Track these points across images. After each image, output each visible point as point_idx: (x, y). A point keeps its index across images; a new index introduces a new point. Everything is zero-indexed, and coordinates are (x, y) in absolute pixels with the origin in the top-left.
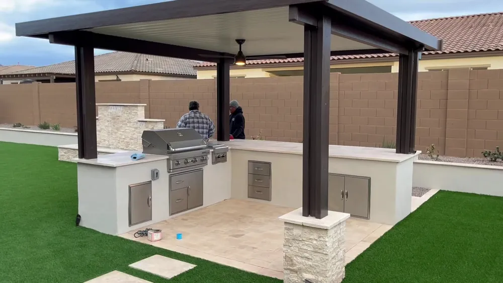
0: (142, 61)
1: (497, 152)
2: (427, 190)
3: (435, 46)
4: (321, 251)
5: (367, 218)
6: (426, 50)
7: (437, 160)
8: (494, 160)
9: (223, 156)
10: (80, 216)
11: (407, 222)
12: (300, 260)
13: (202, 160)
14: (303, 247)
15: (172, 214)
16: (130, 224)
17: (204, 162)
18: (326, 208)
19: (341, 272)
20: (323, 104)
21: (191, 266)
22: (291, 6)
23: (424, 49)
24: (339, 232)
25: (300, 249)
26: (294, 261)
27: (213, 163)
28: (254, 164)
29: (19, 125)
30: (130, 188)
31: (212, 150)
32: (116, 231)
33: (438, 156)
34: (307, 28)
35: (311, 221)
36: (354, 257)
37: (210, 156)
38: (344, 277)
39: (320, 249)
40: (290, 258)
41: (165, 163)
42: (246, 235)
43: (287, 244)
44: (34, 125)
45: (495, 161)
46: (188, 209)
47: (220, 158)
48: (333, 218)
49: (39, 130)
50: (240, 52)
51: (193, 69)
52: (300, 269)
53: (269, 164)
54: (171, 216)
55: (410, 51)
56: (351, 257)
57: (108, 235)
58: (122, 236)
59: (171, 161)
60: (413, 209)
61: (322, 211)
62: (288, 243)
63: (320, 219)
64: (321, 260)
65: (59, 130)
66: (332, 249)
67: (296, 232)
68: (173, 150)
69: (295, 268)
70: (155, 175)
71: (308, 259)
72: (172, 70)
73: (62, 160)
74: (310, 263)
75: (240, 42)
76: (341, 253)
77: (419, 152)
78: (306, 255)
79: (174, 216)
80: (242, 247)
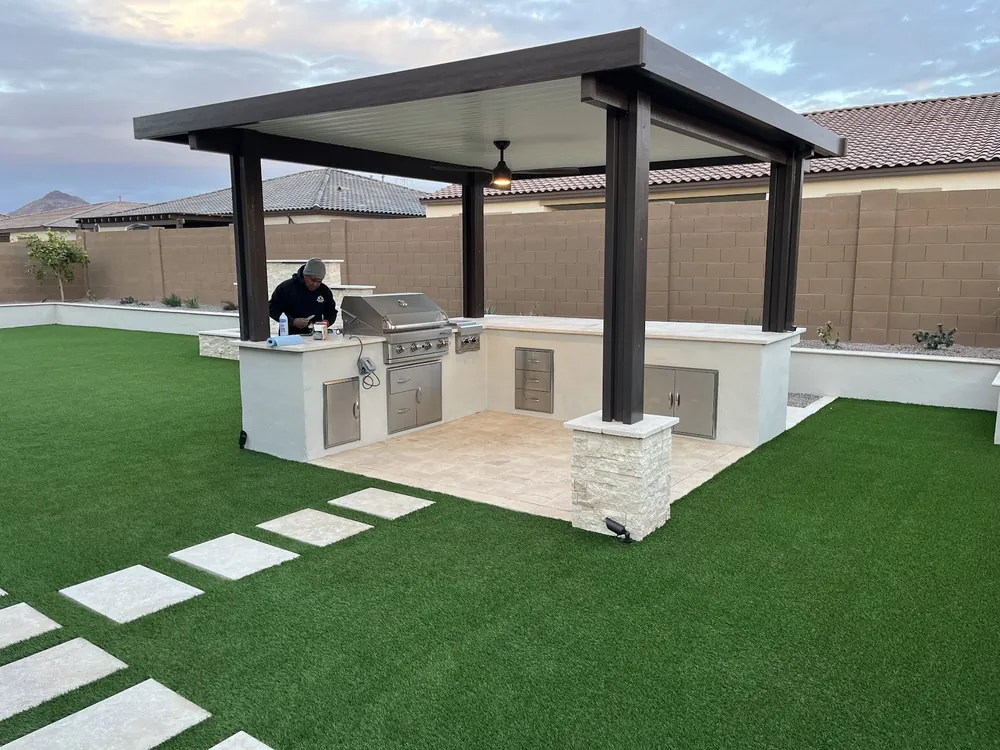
0: (331, 193)
1: (939, 334)
2: (817, 397)
3: (835, 150)
4: (631, 473)
5: (712, 436)
6: (817, 156)
7: (835, 348)
8: (933, 347)
9: (474, 341)
10: (246, 434)
11: (778, 445)
12: (597, 488)
13: (439, 346)
14: (601, 468)
15: (391, 432)
16: (326, 445)
17: (442, 349)
18: (641, 410)
19: (663, 508)
20: (638, 239)
21: (427, 503)
22: (585, 76)
23: (813, 154)
24: (660, 445)
25: (598, 471)
26: (588, 490)
27: (457, 352)
28: (523, 353)
29: (130, 301)
30: (325, 387)
31: (455, 330)
32: (305, 454)
33: (838, 341)
34: (612, 113)
35: (616, 427)
36: (686, 492)
37: (452, 341)
38: (668, 517)
39: (629, 470)
40: (581, 486)
41: (380, 349)
42: (513, 461)
43: (577, 464)
44: (153, 300)
45: (935, 348)
46: (417, 426)
47: (470, 343)
48: (651, 423)
49: (163, 307)
50: (502, 163)
51: (418, 204)
52: (598, 503)
53: (550, 353)
54: (392, 436)
55: (789, 157)
56: (681, 491)
57: (292, 461)
58: (313, 463)
59: (390, 346)
60: (790, 424)
61: (634, 416)
62: (579, 462)
63: (630, 424)
64: (631, 487)
65: (197, 308)
66: (649, 471)
67: (593, 443)
68: (393, 327)
69: (589, 501)
70: (364, 369)
71: (610, 486)
72: (382, 205)
73: (206, 354)
74: (614, 493)
75: (502, 145)
76: (663, 480)
77: (800, 330)
78: (608, 480)
79: (395, 435)
80: (504, 478)
